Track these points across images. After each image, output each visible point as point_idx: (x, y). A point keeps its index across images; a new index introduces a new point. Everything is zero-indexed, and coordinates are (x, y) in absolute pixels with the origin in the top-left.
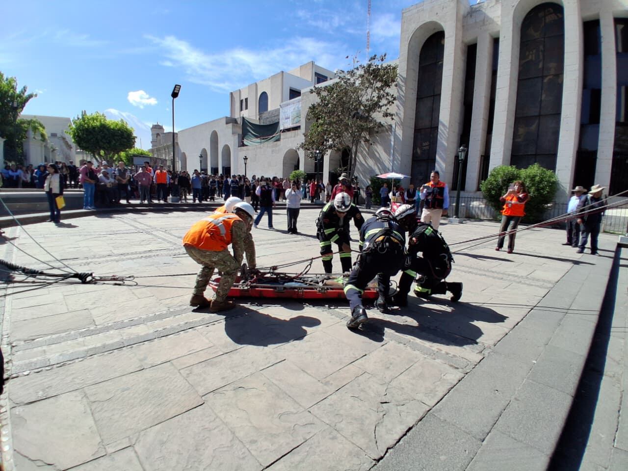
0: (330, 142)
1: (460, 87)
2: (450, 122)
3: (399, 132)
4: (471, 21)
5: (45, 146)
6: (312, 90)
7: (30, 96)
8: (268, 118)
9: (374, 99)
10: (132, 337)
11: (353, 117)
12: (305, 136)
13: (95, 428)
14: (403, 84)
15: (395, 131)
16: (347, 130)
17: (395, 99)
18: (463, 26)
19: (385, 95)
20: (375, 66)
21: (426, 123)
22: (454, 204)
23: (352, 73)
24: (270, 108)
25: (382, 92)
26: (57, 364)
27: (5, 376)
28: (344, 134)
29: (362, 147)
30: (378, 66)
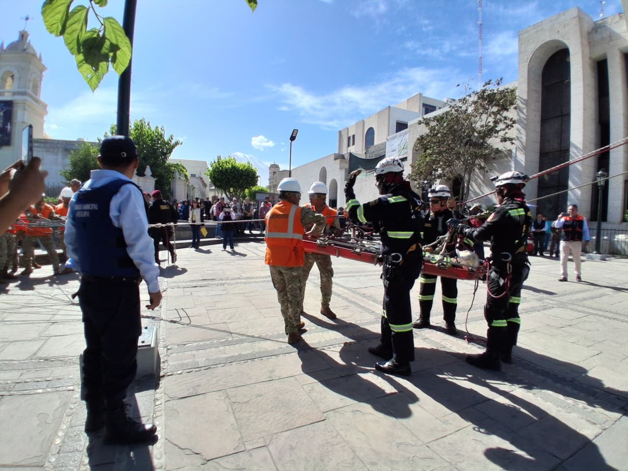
0: (440, 171)
1: (592, 105)
2: (584, 144)
3: (521, 157)
4: (597, 37)
5: (188, 185)
6: (420, 121)
7: (177, 144)
8: (374, 152)
9: (489, 124)
10: (262, 350)
11: (466, 143)
12: (412, 167)
13: (236, 425)
14: (524, 106)
15: (516, 156)
16: (458, 158)
17: (514, 122)
18: (589, 43)
19: (503, 119)
20: (491, 91)
21: (554, 145)
22: (594, 238)
23: (464, 101)
24: (377, 141)
25: (498, 116)
26: (205, 367)
27: (162, 374)
28: (455, 163)
29: (476, 176)
30: (494, 90)
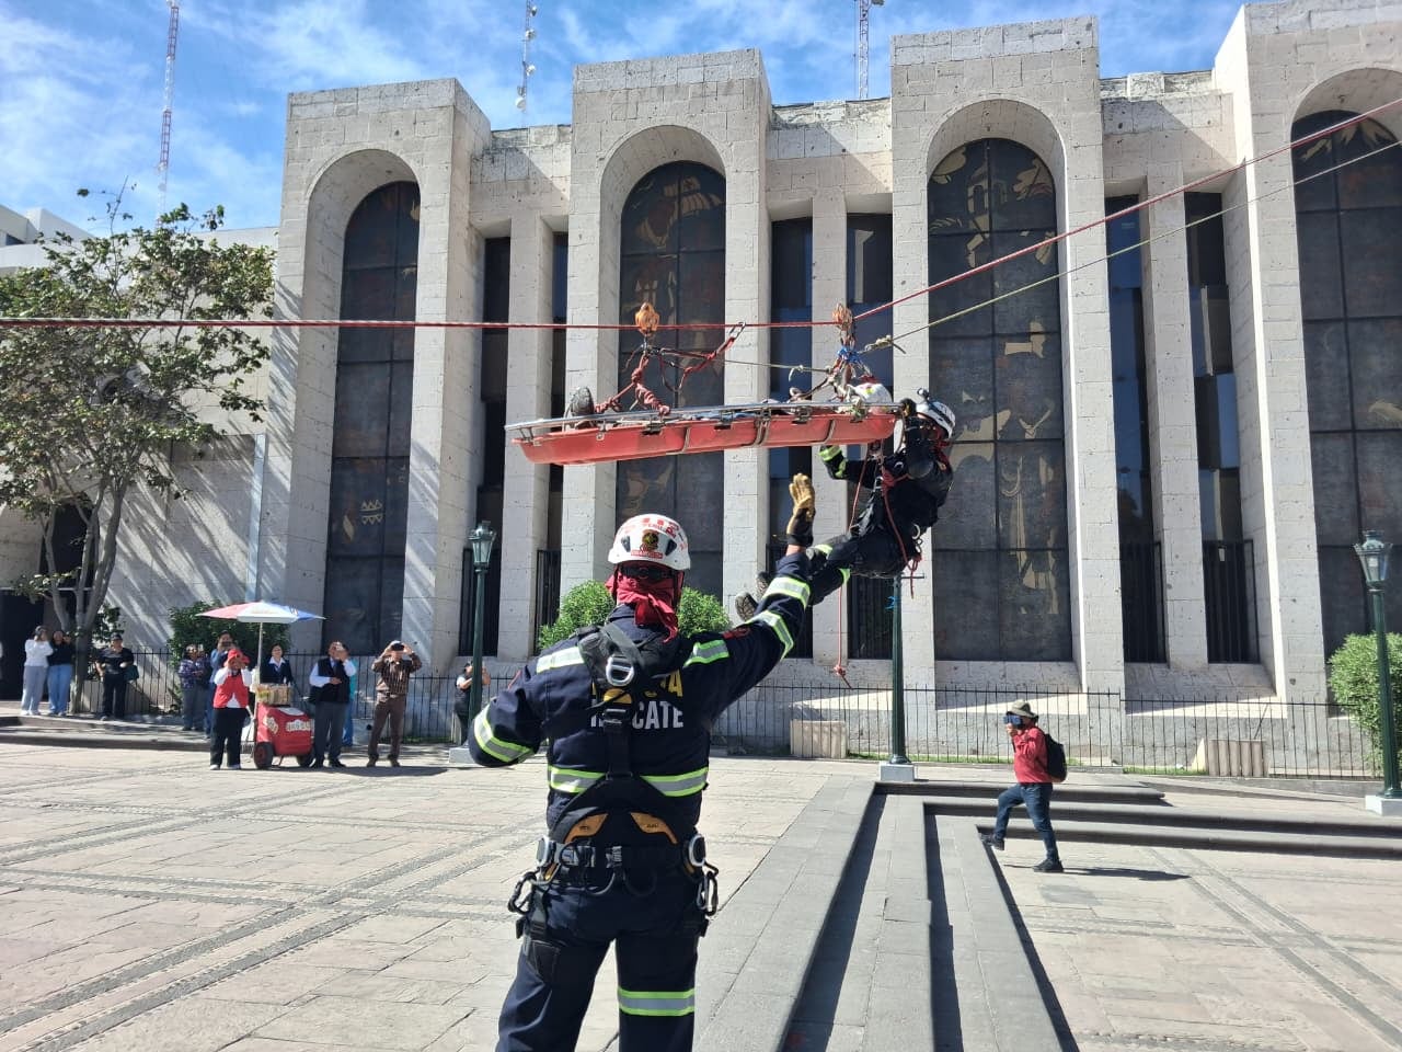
2: (443, 448)
3: (281, 464)
4: (494, 174)
9: (188, 345)
14: (292, 315)
15: (266, 458)
17: (263, 354)
18: (471, 185)
19: (230, 337)
20: (191, 241)
21: (369, 440)
28: (64, 452)
29: (139, 503)
30: (200, 242)
